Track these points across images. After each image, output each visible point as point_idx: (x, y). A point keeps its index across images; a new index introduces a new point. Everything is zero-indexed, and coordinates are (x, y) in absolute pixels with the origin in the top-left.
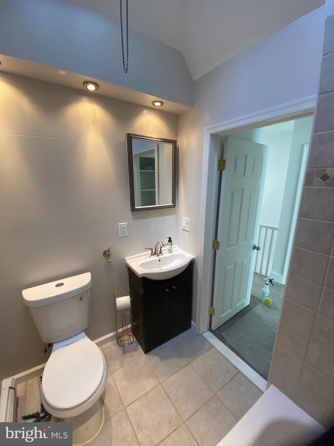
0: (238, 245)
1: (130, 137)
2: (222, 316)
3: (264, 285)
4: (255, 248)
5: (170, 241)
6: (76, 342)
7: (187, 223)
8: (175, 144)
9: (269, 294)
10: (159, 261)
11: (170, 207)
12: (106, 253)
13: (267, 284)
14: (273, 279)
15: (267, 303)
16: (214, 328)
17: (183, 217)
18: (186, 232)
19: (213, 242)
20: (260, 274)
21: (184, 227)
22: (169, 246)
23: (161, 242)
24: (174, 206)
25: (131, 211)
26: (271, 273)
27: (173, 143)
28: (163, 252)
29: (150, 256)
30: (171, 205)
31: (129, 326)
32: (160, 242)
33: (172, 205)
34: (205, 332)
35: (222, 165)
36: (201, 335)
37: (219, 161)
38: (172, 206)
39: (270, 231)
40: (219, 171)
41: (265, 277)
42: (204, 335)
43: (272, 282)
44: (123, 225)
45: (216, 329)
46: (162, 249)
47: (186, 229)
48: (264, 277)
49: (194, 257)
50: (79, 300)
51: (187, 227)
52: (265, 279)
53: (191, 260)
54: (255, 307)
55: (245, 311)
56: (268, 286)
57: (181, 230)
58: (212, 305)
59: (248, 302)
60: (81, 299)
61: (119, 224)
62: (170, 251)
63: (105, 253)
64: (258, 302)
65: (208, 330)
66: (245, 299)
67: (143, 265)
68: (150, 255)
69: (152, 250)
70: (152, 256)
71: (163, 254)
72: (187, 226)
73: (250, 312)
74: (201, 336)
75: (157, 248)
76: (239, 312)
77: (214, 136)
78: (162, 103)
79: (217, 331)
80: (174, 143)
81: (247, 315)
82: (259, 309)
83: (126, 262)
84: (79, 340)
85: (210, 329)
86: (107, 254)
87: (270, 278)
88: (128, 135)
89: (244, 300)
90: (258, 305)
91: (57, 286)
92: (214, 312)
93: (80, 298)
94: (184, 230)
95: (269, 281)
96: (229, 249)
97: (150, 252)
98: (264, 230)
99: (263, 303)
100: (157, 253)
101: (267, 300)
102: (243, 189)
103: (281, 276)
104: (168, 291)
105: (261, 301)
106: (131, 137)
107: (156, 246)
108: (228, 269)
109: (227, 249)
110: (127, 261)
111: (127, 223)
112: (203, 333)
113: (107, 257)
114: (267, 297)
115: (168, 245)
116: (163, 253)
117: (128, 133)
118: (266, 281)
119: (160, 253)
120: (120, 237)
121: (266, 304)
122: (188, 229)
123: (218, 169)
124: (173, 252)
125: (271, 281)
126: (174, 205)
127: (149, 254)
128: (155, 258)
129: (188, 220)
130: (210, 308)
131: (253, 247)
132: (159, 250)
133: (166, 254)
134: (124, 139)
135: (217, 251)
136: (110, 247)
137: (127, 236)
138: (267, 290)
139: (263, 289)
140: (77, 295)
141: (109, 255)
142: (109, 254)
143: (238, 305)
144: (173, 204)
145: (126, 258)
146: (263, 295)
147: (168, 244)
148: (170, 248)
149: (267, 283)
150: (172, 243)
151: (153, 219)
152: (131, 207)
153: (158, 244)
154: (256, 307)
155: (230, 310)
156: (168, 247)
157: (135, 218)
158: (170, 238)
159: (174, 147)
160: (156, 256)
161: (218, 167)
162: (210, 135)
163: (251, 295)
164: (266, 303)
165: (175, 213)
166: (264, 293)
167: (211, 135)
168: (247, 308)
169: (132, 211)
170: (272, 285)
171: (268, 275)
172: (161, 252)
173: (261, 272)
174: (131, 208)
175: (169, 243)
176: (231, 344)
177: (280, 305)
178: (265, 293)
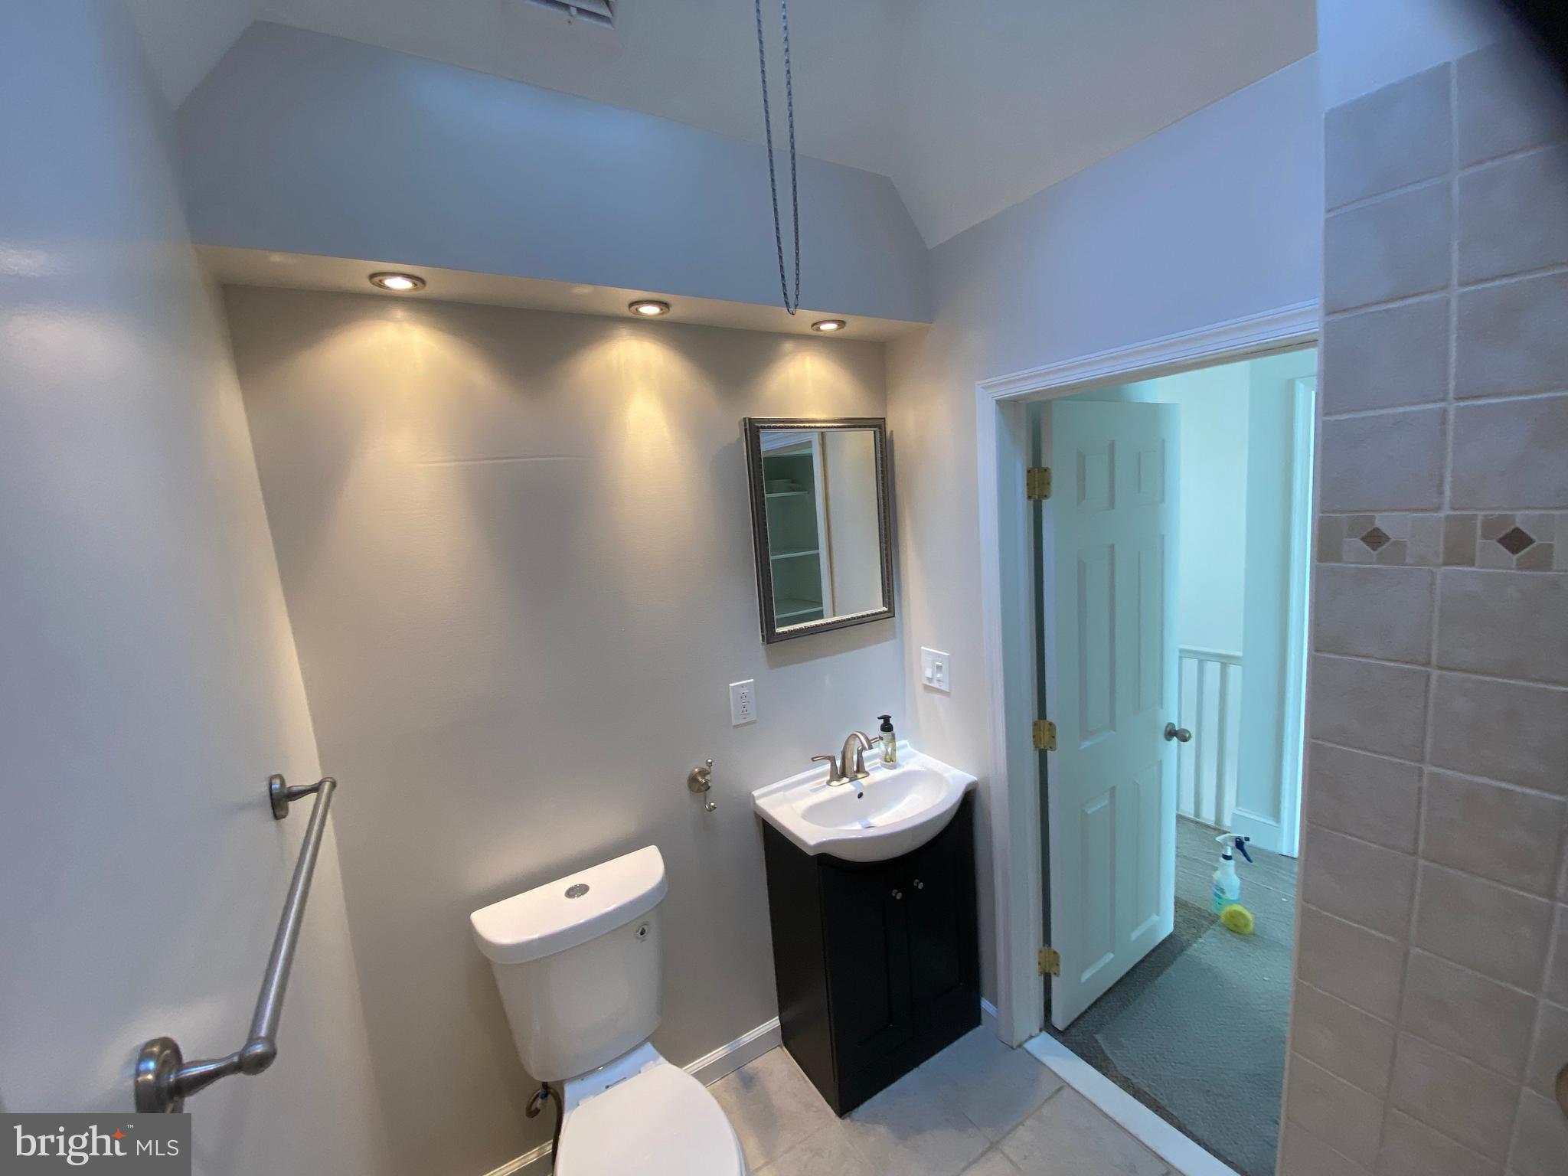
0: (1115, 730)
1: (753, 430)
2: (1086, 976)
3: (1218, 861)
4: (1171, 733)
5: (887, 727)
6: (632, 1075)
7: (939, 668)
8: (880, 427)
9: (1238, 892)
10: (860, 796)
11: (879, 617)
12: (698, 781)
13: (1227, 858)
14: (1247, 839)
15: (1236, 925)
16: (1059, 1021)
17: (923, 648)
18: (936, 697)
19: (1035, 724)
20: (1197, 822)
21: (930, 680)
22: (886, 745)
23: (862, 733)
24: (891, 613)
25: (763, 640)
26: (1235, 816)
27: (875, 426)
28: (867, 766)
29: (828, 783)
30: (880, 613)
31: (775, 1022)
32: (858, 733)
33: (885, 612)
34: (1031, 1037)
35: (1038, 483)
36: (1020, 1046)
37: (1029, 472)
38: (885, 615)
39: (1213, 669)
40: (1032, 502)
41: (1215, 829)
42: (1029, 1046)
43: (1245, 847)
44: (742, 686)
45: (1070, 1026)
46: (865, 754)
47: (935, 685)
48: (1213, 833)
49: (972, 778)
50: (637, 938)
51: (939, 681)
52: (1219, 839)
53: (967, 787)
54: (1195, 942)
55: (1164, 954)
56: (1232, 863)
57: (919, 689)
58: (1047, 938)
59: (1168, 928)
60: (642, 934)
61: (731, 685)
62: (890, 760)
63: (693, 780)
64: (1205, 923)
65: (1041, 1030)
66: (1158, 914)
67: (812, 813)
68: (828, 778)
69: (832, 759)
70: (835, 783)
71: (867, 774)
72: (939, 675)
73: (1180, 960)
74: (1020, 1050)
75: (848, 755)
76: (1142, 961)
77: (1008, 406)
78: (841, 324)
79: (1073, 1031)
80: (878, 425)
81: (1171, 970)
82: (1208, 948)
83: (755, 803)
84: (642, 1069)
85: (1048, 1026)
86: (698, 784)
87: (1238, 835)
88: (750, 422)
89: (1155, 918)
90: (1205, 932)
91: (572, 893)
92: (1058, 965)
93: (640, 931)
94: (927, 688)
95: (1233, 844)
96: (1086, 744)
97: (828, 766)
98: (1191, 664)
99: (1223, 925)
100: (848, 770)
101: (1235, 916)
102: (1112, 547)
103: (1274, 824)
104: (901, 899)
105: (1213, 919)
106: (758, 428)
107: (845, 748)
108: (1089, 812)
109: (1083, 747)
110: (760, 802)
111: (752, 680)
112: (1026, 1041)
113: (699, 791)
114: (1233, 902)
115: (881, 742)
116: (867, 769)
117: (750, 419)
118: (1221, 845)
119: (858, 771)
120: (736, 727)
121: (1235, 928)
122: (944, 687)
123: (1029, 498)
124: (900, 765)
125: (1239, 844)
126: (889, 611)
127: (822, 775)
128: (845, 787)
129: (940, 656)
130: (1040, 952)
131: (1164, 728)
132: (855, 758)
133: (877, 773)
134: (735, 434)
135: (1049, 753)
136: (710, 761)
137: (754, 722)
138: (1230, 876)
139: (1217, 875)
140: (633, 921)
141: (707, 787)
142: (706, 782)
143: (1134, 936)
144: (886, 609)
145: (755, 793)
146: (1220, 897)
147: (881, 739)
148: (890, 750)
149: (1229, 853)
150: (893, 735)
151: (828, 659)
152: (762, 629)
153: (851, 742)
154: (1200, 940)
155: (1111, 956)
156: (883, 747)
157: (774, 663)
158: (886, 719)
159: (878, 436)
160: (845, 780)
161: (1028, 492)
162: (994, 402)
163: (1176, 897)
164: (1232, 927)
165: (894, 636)
166: (1222, 891)
167: (998, 401)
168: (1168, 944)
169: (768, 643)
170: (1244, 859)
171: (1227, 822)
172: (860, 768)
173: (1197, 812)
174: (765, 634)
175: (883, 734)
176: (1131, 1077)
177: (1285, 931)
178: (1226, 890)
